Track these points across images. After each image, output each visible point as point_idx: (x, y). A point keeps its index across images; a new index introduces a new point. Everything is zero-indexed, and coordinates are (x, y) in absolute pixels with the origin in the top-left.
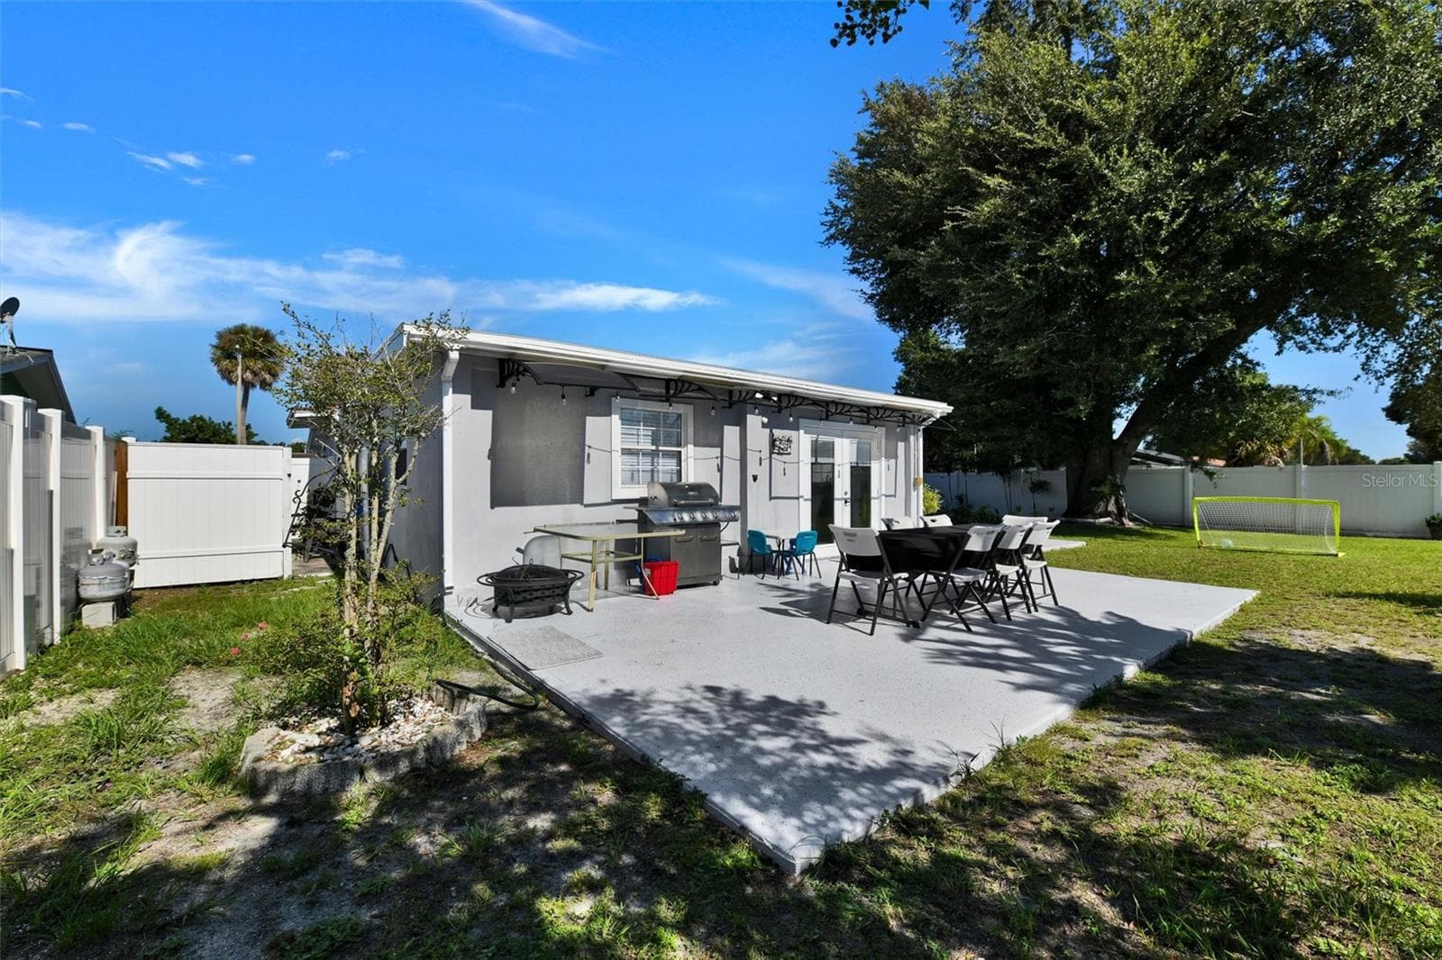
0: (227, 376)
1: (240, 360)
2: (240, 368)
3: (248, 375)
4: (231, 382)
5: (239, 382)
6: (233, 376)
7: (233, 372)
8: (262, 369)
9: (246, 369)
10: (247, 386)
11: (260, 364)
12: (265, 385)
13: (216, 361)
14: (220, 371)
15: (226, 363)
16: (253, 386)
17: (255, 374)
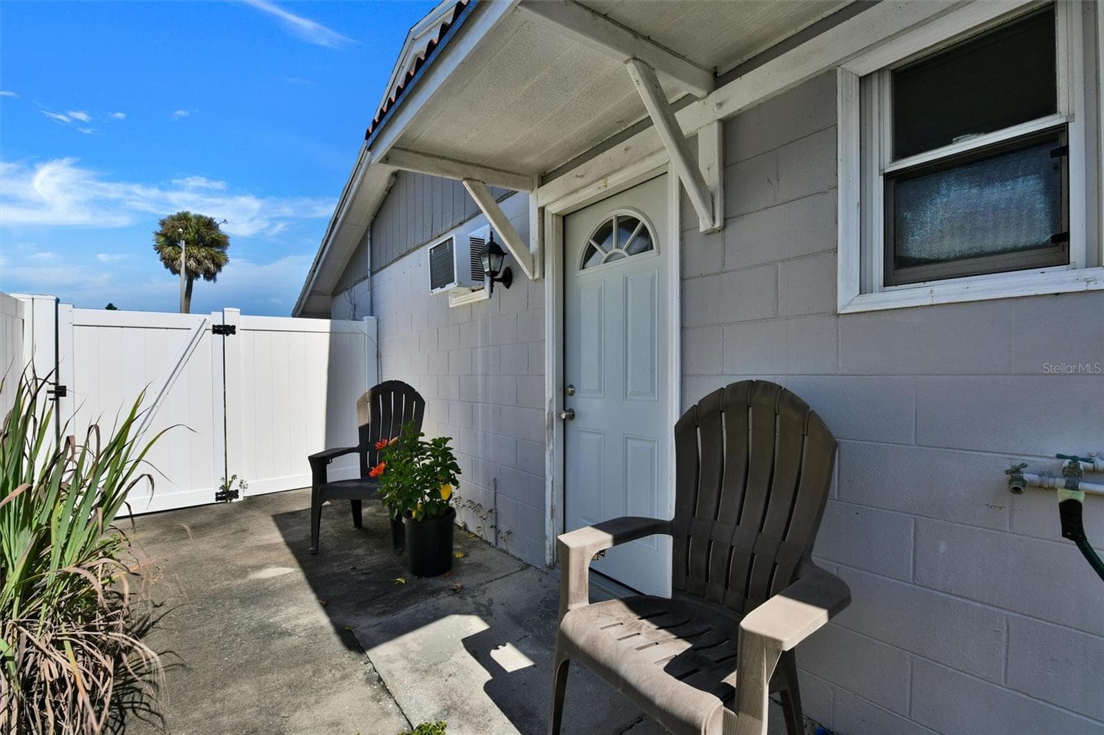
0: (171, 264)
1: (183, 247)
2: (183, 255)
3: (192, 263)
4: (175, 271)
5: (183, 270)
6: (176, 263)
7: (177, 259)
8: (205, 258)
9: (189, 257)
10: (191, 275)
11: (203, 252)
12: (210, 276)
13: (159, 249)
14: (163, 259)
15: (168, 250)
16: (197, 276)
17: (199, 262)
